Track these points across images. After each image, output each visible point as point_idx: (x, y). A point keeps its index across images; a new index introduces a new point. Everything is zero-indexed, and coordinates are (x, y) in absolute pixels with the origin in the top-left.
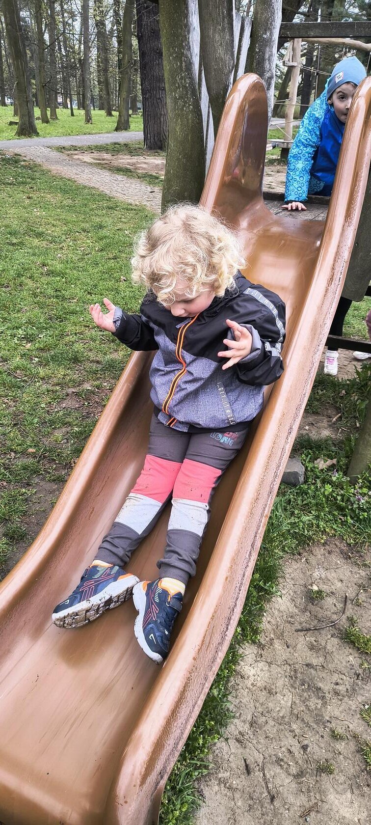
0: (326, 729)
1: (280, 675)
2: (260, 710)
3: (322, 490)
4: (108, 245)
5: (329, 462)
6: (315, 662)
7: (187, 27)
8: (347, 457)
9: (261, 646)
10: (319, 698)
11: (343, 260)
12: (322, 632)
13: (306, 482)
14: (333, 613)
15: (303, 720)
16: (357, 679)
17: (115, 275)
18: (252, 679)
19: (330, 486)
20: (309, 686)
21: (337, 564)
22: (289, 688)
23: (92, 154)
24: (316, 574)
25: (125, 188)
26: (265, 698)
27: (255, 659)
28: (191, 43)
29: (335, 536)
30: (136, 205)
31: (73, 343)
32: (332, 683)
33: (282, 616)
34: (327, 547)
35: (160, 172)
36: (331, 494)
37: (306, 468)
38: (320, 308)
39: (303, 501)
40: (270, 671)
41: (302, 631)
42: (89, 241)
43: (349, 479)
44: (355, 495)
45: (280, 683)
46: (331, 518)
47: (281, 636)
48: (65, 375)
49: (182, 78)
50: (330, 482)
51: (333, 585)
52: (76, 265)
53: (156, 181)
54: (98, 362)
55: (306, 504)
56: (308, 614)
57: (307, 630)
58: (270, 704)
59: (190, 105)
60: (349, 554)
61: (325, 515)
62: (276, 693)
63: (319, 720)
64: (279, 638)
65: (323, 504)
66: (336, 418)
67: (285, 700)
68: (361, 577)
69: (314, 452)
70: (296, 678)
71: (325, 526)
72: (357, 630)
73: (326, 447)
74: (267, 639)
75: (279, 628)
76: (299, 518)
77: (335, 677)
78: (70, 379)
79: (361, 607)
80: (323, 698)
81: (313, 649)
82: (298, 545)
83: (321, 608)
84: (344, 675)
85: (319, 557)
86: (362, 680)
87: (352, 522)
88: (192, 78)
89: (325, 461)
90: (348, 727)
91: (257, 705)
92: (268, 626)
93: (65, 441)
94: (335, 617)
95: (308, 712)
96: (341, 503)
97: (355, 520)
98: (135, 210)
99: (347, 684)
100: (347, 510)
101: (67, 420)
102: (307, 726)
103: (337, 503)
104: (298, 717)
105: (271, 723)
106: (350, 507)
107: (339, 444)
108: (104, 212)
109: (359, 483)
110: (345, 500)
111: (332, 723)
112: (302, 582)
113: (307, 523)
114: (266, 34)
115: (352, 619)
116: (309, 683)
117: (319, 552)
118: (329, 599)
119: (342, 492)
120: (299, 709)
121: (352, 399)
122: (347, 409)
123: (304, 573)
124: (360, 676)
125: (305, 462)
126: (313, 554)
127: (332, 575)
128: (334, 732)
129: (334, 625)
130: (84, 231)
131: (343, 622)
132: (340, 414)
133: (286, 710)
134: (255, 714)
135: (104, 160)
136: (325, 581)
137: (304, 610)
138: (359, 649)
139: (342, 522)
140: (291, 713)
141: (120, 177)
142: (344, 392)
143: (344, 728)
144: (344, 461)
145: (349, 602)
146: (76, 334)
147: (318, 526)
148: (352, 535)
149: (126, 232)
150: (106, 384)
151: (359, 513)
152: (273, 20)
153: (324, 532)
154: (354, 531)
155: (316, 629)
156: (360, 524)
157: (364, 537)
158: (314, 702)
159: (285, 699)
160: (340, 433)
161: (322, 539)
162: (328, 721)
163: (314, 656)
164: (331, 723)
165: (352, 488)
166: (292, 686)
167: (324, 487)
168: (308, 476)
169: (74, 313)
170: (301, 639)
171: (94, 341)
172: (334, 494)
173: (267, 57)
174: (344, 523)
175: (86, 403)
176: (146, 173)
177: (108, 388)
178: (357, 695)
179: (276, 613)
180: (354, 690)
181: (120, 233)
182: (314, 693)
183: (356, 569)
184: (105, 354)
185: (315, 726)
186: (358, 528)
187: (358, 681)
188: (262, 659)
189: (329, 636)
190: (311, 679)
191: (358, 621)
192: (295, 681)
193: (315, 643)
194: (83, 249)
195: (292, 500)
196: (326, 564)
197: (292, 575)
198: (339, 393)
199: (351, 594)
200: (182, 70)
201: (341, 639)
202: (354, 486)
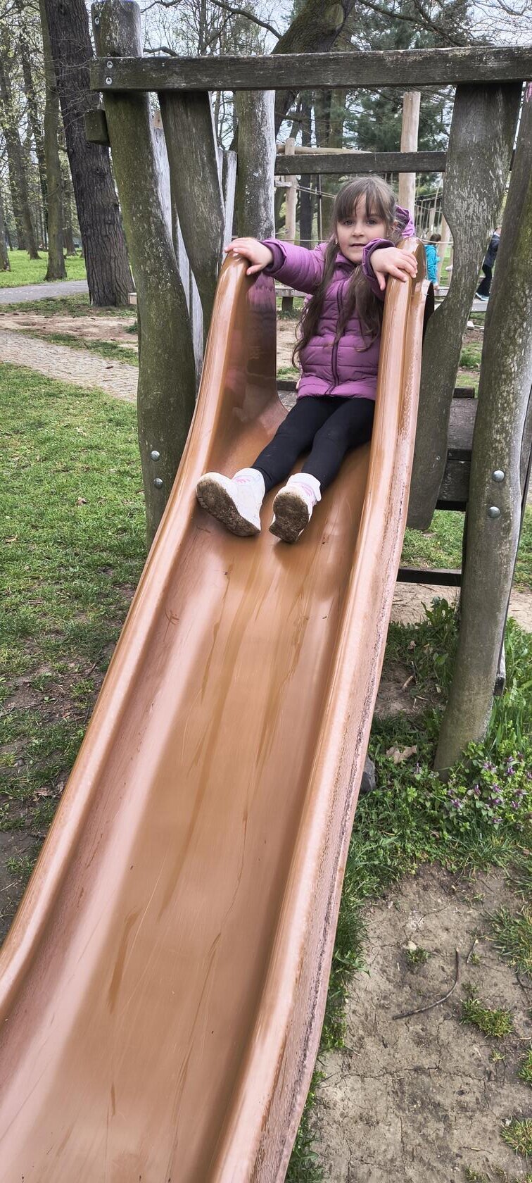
0: (456, 1168)
1: (379, 1093)
2: (358, 1154)
3: (403, 795)
4: (55, 451)
5: (408, 751)
6: (426, 1063)
7: (153, 177)
8: (431, 740)
9: (348, 1053)
10: (439, 1120)
11: (402, 484)
12: (432, 1014)
13: (379, 785)
14: (442, 982)
15: (421, 1160)
16: (489, 1080)
17: (69, 496)
18: (340, 1105)
19: (414, 789)
20: (422, 1103)
21: (437, 904)
22: (396, 1111)
23: (17, 317)
24: (411, 925)
25: (69, 364)
26: (363, 1133)
27: (341, 1073)
28: (160, 198)
29: (430, 861)
30: (88, 389)
31: (17, 605)
32: (454, 1092)
33: (372, 999)
34: (421, 880)
35: (117, 338)
36: (416, 800)
37: (377, 763)
38: (379, 557)
39: (378, 815)
40: (365, 1089)
41: (403, 1017)
42: (25, 447)
43: (438, 774)
44: (450, 797)
45: (381, 1106)
46: (421, 836)
47: (372, 1030)
48: (9, 658)
49: (152, 246)
50: (413, 783)
51: (436, 937)
52: (10, 485)
53: (114, 351)
54: (58, 632)
55: (383, 819)
56: (407, 989)
57: (408, 1015)
58: (371, 1142)
59: (166, 282)
60: (453, 887)
61: (411, 832)
62: (378, 1123)
63: (446, 1157)
64: (371, 1035)
65: (407, 816)
66: (407, 682)
67: (391, 1133)
68: (473, 921)
69: (384, 738)
70: (403, 1093)
71: (414, 848)
72: (478, 1002)
73: (399, 729)
74: (355, 1039)
75: (369, 1018)
76: (376, 842)
77: (458, 1082)
78: (19, 663)
79: (479, 966)
80: (446, 1117)
81: (421, 1042)
82: (380, 884)
83: (425, 977)
84: (470, 1076)
85: (412, 896)
86: (496, 1080)
87: (451, 838)
88: (166, 245)
89: (402, 750)
90: (487, 1160)
91: (353, 1146)
92: (354, 1019)
93: (20, 762)
94: (445, 987)
95: (426, 1146)
96: (432, 811)
97: (454, 835)
98: (87, 395)
99: (475, 1090)
100: (441, 821)
101: (20, 728)
102: (428, 1169)
103: (426, 812)
104: (413, 1156)
105: (377, 1173)
106: (445, 817)
107: (417, 722)
108: (42, 401)
109: (452, 779)
110: (437, 806)
111: (464, 1156)
112: (393, 941)
113: (388, 847)
114: (257, 172)
115: (470, 987)
116: (422, 1099)
117: (411, 889)
118: (433, 961)
119: (431, 795)
120: (414, 1143)
121: (426, 652)
122: (421, 668)
123: (394, 926)
124: (492, 1075)
125: (374, 754)
126: (402, 894)
127: (433, 923)
128: (467, 1171)
129: (445, 999)
130: (17, 432)
131: (458, 993)
132: (411, 677)
133: (395, 1148)
134: (352, 1162)
135: (34, 324)
136: (424, 932)
137: (400, 985)
138: (485, 1033)
139: (437, 839)
140: (404, 1151)
141: (61, 349)
142: (413, 643)
143: (481, 1163)
144: (428, 747)
145: (461, 961)
146: (20, 592)
147: (404, 850)
148: (453, 858)
149: (79, 430)
150: (72, 665)
151: (458, 824)
152: (266, 154)
153: (414, 858)
154: (454, 850)
155: (421, 1012)
156: (462, 839)
157: (470, 858)
158: (434, 1128)
159: (391, 1130)
160: (417, 705)
161: (412, 868)
162: (457, 1155)
163: (424, 1053)
164: (461, 1157)
165: (444, 788)
166: (399, 1107)
167: (406, 790)
168: (381, 776)
169: (13, 559)
170: (403, 1030)
171: (49, 600)
172: (420, 800)
173: (262, 202)
174: (439, 841)
175: (46, 698)
176: (98, 340)
177: (76, 670)
178: (492, 1106)
179: (363, 995)
180: (487, 1098)
181: (71, 431)
182: (431, 1113)
183: (464, 909)
184: (67, 618)
185: (440, 1166)
186: (460, 846)
187: (490, 1083)
188: (351, 1071)
189: (441, 1019)
190: (424, 1091)
191: (478, 988)
192: (402, 1099)
193: (423, 1034)
194: (17, 458)
195: (364, 815)
196: (423, 906)
197: (378, 931)
198: (407, 646)
199: (462, 948)
200: (150, 233)
201: (459, 1020)
202: (446, 783)
